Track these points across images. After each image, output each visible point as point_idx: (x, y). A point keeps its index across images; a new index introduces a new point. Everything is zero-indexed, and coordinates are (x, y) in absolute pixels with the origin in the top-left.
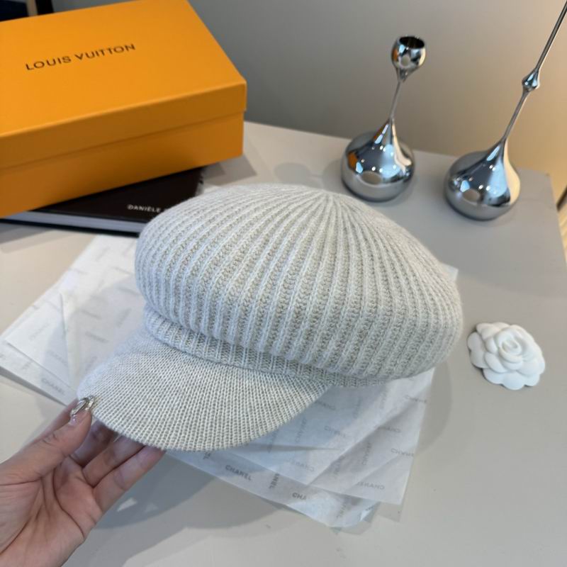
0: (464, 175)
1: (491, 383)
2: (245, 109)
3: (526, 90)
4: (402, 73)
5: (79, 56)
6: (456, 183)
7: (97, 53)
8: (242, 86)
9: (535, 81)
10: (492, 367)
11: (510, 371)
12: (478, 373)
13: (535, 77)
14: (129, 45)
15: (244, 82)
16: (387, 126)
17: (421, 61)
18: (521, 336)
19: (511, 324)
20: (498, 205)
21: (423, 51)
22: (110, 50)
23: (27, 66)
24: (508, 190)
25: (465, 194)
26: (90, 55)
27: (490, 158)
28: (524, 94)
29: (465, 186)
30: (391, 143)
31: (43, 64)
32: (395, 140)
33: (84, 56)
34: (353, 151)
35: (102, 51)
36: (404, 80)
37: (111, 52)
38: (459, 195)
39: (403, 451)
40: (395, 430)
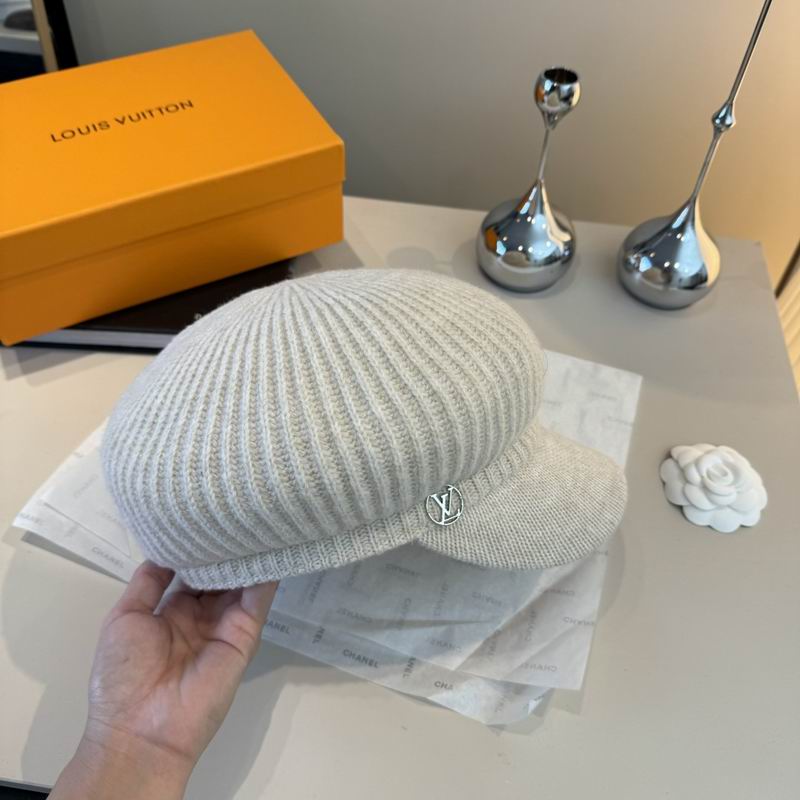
0: (642, 251)
1: (693, 524)
2: (344, 178)
3: (718, 131)
4: (550, 118)
5: (120, 119)
6: (633, 261)
7: (143, 115)
8: (339, 147)
9: (728, 117)
10: (695, 503)
11: (720, 507)
12: (677, 513)
13: (729, 112)
14: (185, 102)
15: (340, 142)
16: (534, 190)
17: (575, 100)
18: (731, 460)
19: (717, 445)
20: (691, 287)
21: (577, 87)
22: (160, 110)
23: (53, 137)
24: (704, 266)
25: (646, 275)
26: (135, 117)
27: (676, 225)
28: (715, 134)
29: (645, 265)
30: (542, 212)
31: (73, 133)
32: (547, 207)
33: (127, 120)
34: (491, 226)
35: (150, 112)
36: (554, 127)
37: (162, 112)
38: (638, 276)
39: (580, 620)
40: (567, 593)
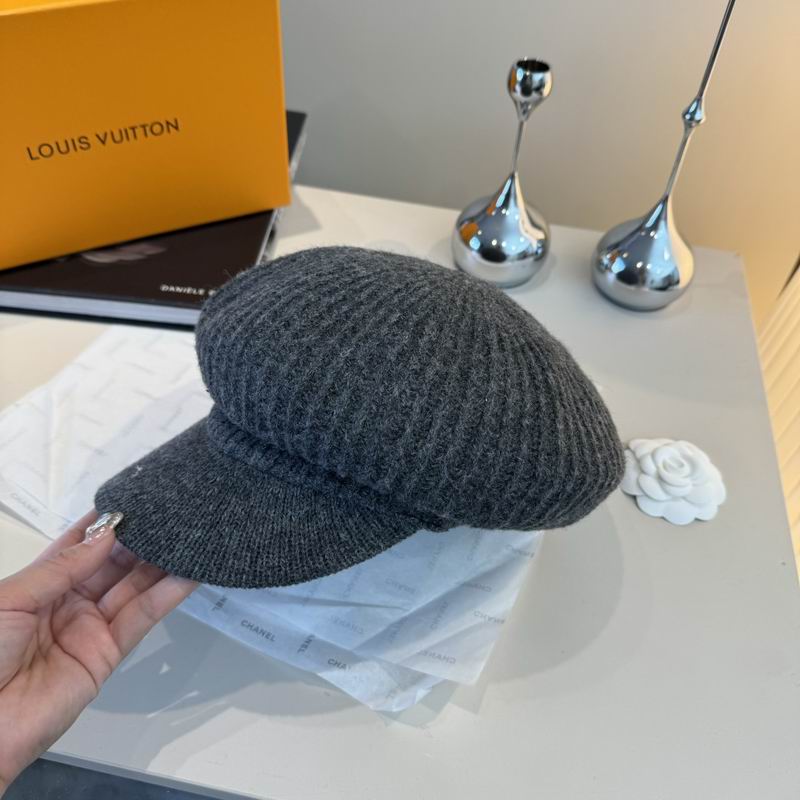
0: (615, 251)
1: (647, 515)
4: (523, 107)
9: (698, 112)
10: (649, 493)
11: (675, 498)
12: (630, 502)
13: (699, 107)
17: (546, 91)
18: (689, 453)
19: (677, 439)
20: (663, 289)
21: (547, 76)
24: (676, 269)
27: (649, 224)
28: (686, 130)
36: (527, 117)
38: (611, 277)
39: (492, 616)
40: (483, 588)
